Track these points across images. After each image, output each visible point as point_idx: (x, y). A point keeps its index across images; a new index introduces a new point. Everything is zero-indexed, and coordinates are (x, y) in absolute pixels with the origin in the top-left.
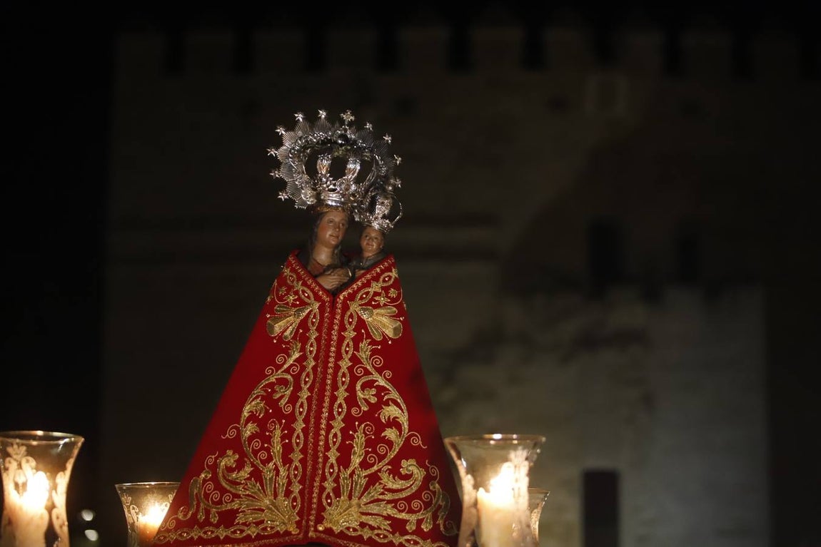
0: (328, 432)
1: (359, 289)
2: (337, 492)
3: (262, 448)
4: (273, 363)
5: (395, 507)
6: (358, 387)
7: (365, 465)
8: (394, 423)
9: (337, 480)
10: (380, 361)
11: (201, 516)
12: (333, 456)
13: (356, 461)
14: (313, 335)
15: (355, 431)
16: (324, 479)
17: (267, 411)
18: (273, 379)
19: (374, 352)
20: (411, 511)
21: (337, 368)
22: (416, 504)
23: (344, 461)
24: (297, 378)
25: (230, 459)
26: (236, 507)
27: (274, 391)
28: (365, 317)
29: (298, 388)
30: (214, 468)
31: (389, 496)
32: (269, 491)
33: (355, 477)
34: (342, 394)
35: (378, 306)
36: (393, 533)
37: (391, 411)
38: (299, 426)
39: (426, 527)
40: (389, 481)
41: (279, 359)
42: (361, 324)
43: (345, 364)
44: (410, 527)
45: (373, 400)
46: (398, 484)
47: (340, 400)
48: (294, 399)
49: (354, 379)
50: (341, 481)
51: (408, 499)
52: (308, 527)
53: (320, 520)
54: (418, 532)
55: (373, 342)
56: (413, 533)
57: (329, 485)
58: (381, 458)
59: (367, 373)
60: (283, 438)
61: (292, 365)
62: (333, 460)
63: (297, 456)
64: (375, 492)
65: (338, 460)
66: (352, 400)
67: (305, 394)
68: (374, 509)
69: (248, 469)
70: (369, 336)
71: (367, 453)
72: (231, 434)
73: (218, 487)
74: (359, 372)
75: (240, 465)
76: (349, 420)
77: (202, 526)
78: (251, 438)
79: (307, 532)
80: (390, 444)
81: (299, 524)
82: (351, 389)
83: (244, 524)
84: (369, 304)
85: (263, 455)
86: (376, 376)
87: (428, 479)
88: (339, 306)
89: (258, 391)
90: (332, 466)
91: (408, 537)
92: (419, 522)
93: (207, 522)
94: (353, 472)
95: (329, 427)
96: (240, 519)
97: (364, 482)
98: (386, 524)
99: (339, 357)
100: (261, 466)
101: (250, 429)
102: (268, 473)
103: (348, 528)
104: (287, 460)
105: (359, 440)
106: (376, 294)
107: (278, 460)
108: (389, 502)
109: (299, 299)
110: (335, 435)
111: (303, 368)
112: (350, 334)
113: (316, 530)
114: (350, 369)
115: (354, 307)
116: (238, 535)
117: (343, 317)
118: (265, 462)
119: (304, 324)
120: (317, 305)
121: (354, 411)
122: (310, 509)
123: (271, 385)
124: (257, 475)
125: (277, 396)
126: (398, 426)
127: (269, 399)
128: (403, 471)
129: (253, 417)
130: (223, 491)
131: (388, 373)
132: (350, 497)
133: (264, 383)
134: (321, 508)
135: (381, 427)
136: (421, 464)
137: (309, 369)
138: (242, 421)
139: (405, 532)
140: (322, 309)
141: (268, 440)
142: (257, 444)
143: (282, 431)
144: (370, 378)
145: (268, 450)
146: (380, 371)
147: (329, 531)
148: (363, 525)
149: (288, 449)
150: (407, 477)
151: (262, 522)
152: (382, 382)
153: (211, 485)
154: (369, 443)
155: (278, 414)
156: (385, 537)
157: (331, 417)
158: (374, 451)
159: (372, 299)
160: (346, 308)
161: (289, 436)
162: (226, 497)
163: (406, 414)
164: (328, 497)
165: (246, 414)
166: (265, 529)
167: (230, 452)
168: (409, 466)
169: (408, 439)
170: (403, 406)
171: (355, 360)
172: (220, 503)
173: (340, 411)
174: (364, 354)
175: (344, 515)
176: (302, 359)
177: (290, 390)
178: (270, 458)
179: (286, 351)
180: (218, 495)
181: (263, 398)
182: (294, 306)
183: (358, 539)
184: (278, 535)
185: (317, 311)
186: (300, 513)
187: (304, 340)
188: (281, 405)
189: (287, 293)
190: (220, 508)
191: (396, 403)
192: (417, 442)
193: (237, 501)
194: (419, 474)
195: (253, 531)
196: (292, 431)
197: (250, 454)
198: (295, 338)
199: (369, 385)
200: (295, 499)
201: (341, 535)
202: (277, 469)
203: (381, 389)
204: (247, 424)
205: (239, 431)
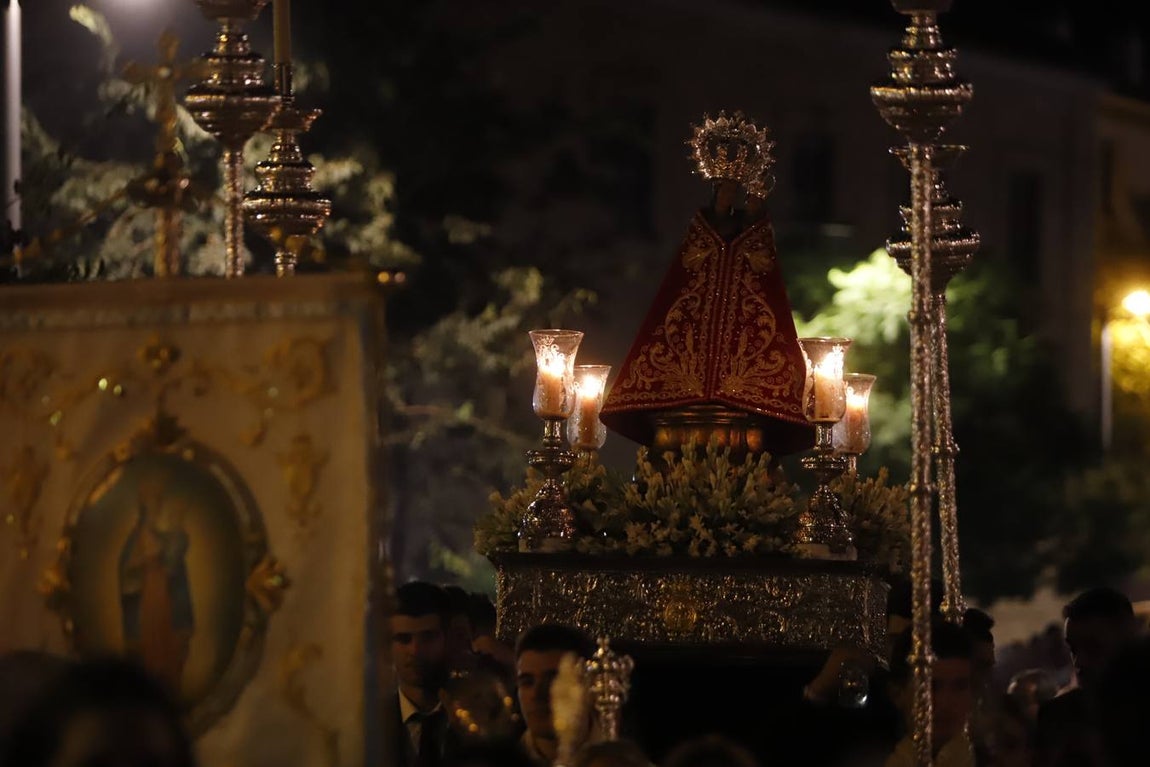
0: (723, 332)
1: (745, 237)
2: (729, 371)
3: (680, 342)
5: (766, 381)
6: (744, 300)
7: (747, 354)
8: (766, 327)
9: (728, 363)
10: (758, 286)
11: (640, 386)
12: (726, 347)
13: (741, 350)
14: (713, 268)
15: (741, 332)
16: (720, 362)
17: (683, 317)
18: (686, 296)
19: (754, 280)
20: (776, 384)
21: (730, 290)
22: (779, 379)
23: (734, 351)
24: (703, 296)
25: (657, 349)
26: (663, 379)
27: (687, 304)
28: (748, 257)
29: (703, 303)
30: (647, 354)
31: (762, 374)
32: (684, 370)
33: (741, 362)
34: (733, 307)
35: (757, 250)
36: (764, 398)
37: (762, 320)
38: (704, 327)
39: (786, 394)
40: (762, 364)
41: (691, 283)
42: (746, 261)
43: (735, 287)
44: (776, 394)
46: (769, 366)
47: (731, 312)
48: (701, 310)
49: (740, 298)
50: (731, 363)
51: (775, 376)
52: (710, 392)
53: (718, 388)
54: (781, 397)
55: (754, 273)
56: (777, 398)
57: (724, 367)
58: (758, 349)
59: (749, 293)
60: (694, 335)
61: (698, 289)
62: (727, 351)
63: (702, 347)
64: (753, 371)
65: (729, 350)
66: (739, 312)
67: (707, 307)
68: (753, 382)
69: (671, 355)
70: (751, 269)
71: (748, 346)
72: (659, 332)
73: (651, 366)
74: (744, 293)
75: (665, 352)
76: (738, 326)
77: (640, 391)
78: (672, 335)
79: (710, 395)
80: (763, 340)
81: (704, 390)
82: (739, 305)
84: (751, 248)
85: (681, 346)
86: (755, 296)
87: (787, 364)
88: (731, 249)
89: (677, 304)
90: (726, 354)
91: (774, 400)
92: (781, 391)
93: (643, 389)
94: (739, 359)
95: (724, 329)
96: (666, 387)
97: (746, 364)
98: (760, 392)
99: (731, 283)
100: (679, 354)
101: (673, 329)
102: (683, 357)
103: (736, 394)
104: (696, 349)
105: (743, 338)
107: (690, 348)
108: (762, 378)
110: (728, 334)
111: (707, 290)
112: (738, 268)
113: (715, 394)
114: (738, 291)
115: (741, 250)
116: (664, 397)
117: (733, 256)
118: (681, 351)
119: (708, 260)
120: (717, 247)
121: (739, 318)
122: (712, 381)
123: (686, 300)
124: (676, 359)
125: (688, 308)
126: (769, 329)
127: (683, 309)
128: (772, 358)
129: (673, 322)
130: (654, 369)
131: (763, 295)
132: (737, 374)
133: (681, 299)
134: (719, 381)
135: (758, 329)
137: (711, 291)
138: (667, 323)
139: (771, 397)
141: (684, 336)
142: (677, 338)
143: (693, 331)
144: (749, 298)
145: (684, 343)
146: (758, 292)
147: (723, 395)
148: (745, 392)
149: (696, 343)
150: (774, 362)
151: (680, 389)
152: (760, 301)
153: (646, 366)
154: (750, 340)
155: (691, 320)
156: (759, 400)
157: (725, 322)
159: (753, 245)
161: (698, 334)
162: (656, 373)
163: (774, 321)
164: (723, 373)
165: (668, 318)
166: (682, 394)
167: (659, 344)
168: (775, 355)
169: (775, 338)
170: (773, 316)
171: (741, 285)
172: (652, 377)
173: (731, 318)
174: (748, 281)
175: (733, 386)
176: (706, 284)
177: (698, 304)
178: (685, 348)
179: (696, 278)
180: (650, 372)
181: (680, 309)
182: (701, 247)
183: (742, 401)
184: (690, 397)
185: (716, 252)
186: (705, 384)
187: (708, 271)
188: (692, 313)
189: (697, 238)
190: (652, 380)
191: (768, 314)
192: (781, 339)
193: (663, 375)
194: (781, 361)
195: (673, 395)
196: (699, 331)
197: (672, 345)
198: (702, 269)
199: (750, 302)
200: (701, 375)
201: (731, 398)
202: (690, 355)
203: (758, 304)
204: (669, 326)
205: (664, 331)
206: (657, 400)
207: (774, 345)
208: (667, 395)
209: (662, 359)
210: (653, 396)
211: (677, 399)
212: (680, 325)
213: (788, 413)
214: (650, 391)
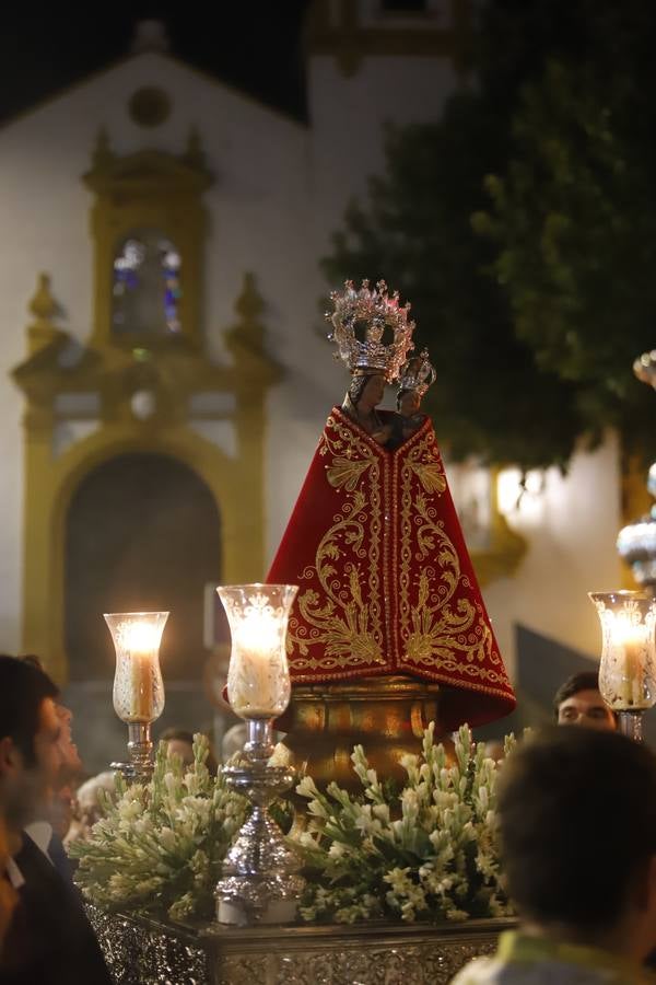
0: (399, 575)
1: (411, 447)
2: (411, 627)
3: (342, 588)
4: (340, 512)
5: (456, 640)
6: (419, 532)
7: (430, 603)
8: (449, 567)
9: (409, 617)
10: (434, 513)
11: (290, 649)
12: (405, 594)
13: (422, 600)
14: (375, 487)
15: (420, 574)
16: (400, 617)
17: (341, 554)
18: (341, 525)
19: (429, 504)
20: (469, 644)
21: (400, 517)
22: (472, 638)
23: (414, 600)
24: (367, 526)
25: (310, 597)
26: (323, 641)
27: (344, 537)
28: (418, 472)
29: (368, 535)
30: (295, 605)
31: (452, 631)
32: (353, 627)
33: (424, 615)
34: (406, 540)
35: (426, 463)
36: (458, 663)
37: (445, 557)
38: (374, 568)
39: (481, 657)
40: (449, 617)
41: (346, 508)
42: (416, 479)
43: (406, 513)
44: (470, 657)
45: (432, 546)
46: (457, 620)
47: (406, 547)
48: (366, 544)
49: (415, 528)
50: (413, 618)
51: (466, 633)
52: (394, 658)
53: (402, 652)
54: (476, 661)
55: (427, 496)
56: (472, 663)
57: (405, 622)
58: (443, 597)
59: (425, 523)
60: (360, 579)
61: (357, 516)
62: (405, 600)
63: (374, 595)
64: (440, 627)
65: (409, 599)
66: (415, 547)
67: (375, 540)
68: (440, 641)
69: (330, 607)
70: (423, 490)
71: (431, 593)
72: (307, 575)
73: (302, 622)
74: (418, 521)
75: (323, 603)
76: (414, 564)
77: (291, 657)
78: (329, 580)
79: (394, 663)
80: (448, 585)
81: (384, 656)
82: (413, 536)
83: (333, 656)
84: (419, 461)
85: (344, 594)
86: (432, 526)
87: (477, 615)
88: (396, 462)
89: (329, 536)
90: (404, 605)
91: (469, 666)
92: (476, 653)
93: (296, 654)
94: (421, 610)
95: (399, 571)
96: (329, 651)
97: (430, 618)
98: (451, 655)
99: (400, 508)
100: (343, 605)
101: (329, 570)
102: (349, 611)
103: (424, 659)
104: (366, 600)
105: (424, 582)
106: (425, 452)
107: (357, 596)
108: (452, 636)
109: (358, 454)
110: (405, 578)
111: (371, 517)
112: (407, 487)
113: (402, 661)
114: (411, 518)
115: (408, 462)
116: (328, 666)
117: (400, 471)
119: (365, 476)
120: (376, 459)
121: (416, 556)
122: (393, 646)
123: (341, 531)
125: (349, 541)
126: (452, 569)
127: (340, 543)
128: (460, 609)
129: (327, 560)
130: (310, 627)
131: (441, 523)
132: (421, 632)
133: (331, 531)
134: (401, 643)
135: (439, 570)
136: (472, 604)
137: (376, 519)
138: (318, 563)
139: (466, 662)
140: (381, 464)
141: (347, 580)
142: (336, 584)
143: (359, 573)
144: (428, 527)
145: (348, 590)
146: (435, 521)
147: (410, 662)
148: (434, 656)
149: (365, 590)
150: (462, 614)
151: (349, 654)
152: (437, 531)
153: (295, 621)
154: (432, 585)
155: (353, 558)
156: (453, 666)
157: (400, 561)
158: (436, 592)
159: (421, 457)
160: (401, 464)
161: (366, 578)
162: (313, 632)
163: (457, 558)
164: (405, 632)
165: (319, 556)
166: (352, 660)
167: (310, 591)
168: (464, 604)
169: (460, 581)
170: (454, 552)
171: (414, 511)
172: (307, 637)
173: (407, 556)
174: (421, 505)
175: (420, 648)
176: (368, 509)
177: (362, 536)
178: (350, 598)
179: (351, 500)
180: (303, 630)
181: (335, 543)
182: (353, 459)
183: (433, 669)
184: (365, 665)
185: (376, 465)
186: (384, 646)
187: (367, 492)
188: (355, 549)
189: (345, 447)
190: (308, 642)
191: (449, 549)
192: (467, 583)
193: (324, 635)
194: (471, 612)
195: (342, 662)
196: (368, 573)
197: (330, 593)
198: (358, 489)
199: (427, 533)
200: (377, 634)
201: (420, 665)
202: (358, 608)
203: (437, 537)
204: (322, 567)
205: (316, 573)
206: (319, 670)
207: (461, 592)
208: (332, 662)
209: (317, 613)
210: (313, 663)
211: (348, 668)
212: (339, 565)
213: (486, 682)
214: (309, 657)
